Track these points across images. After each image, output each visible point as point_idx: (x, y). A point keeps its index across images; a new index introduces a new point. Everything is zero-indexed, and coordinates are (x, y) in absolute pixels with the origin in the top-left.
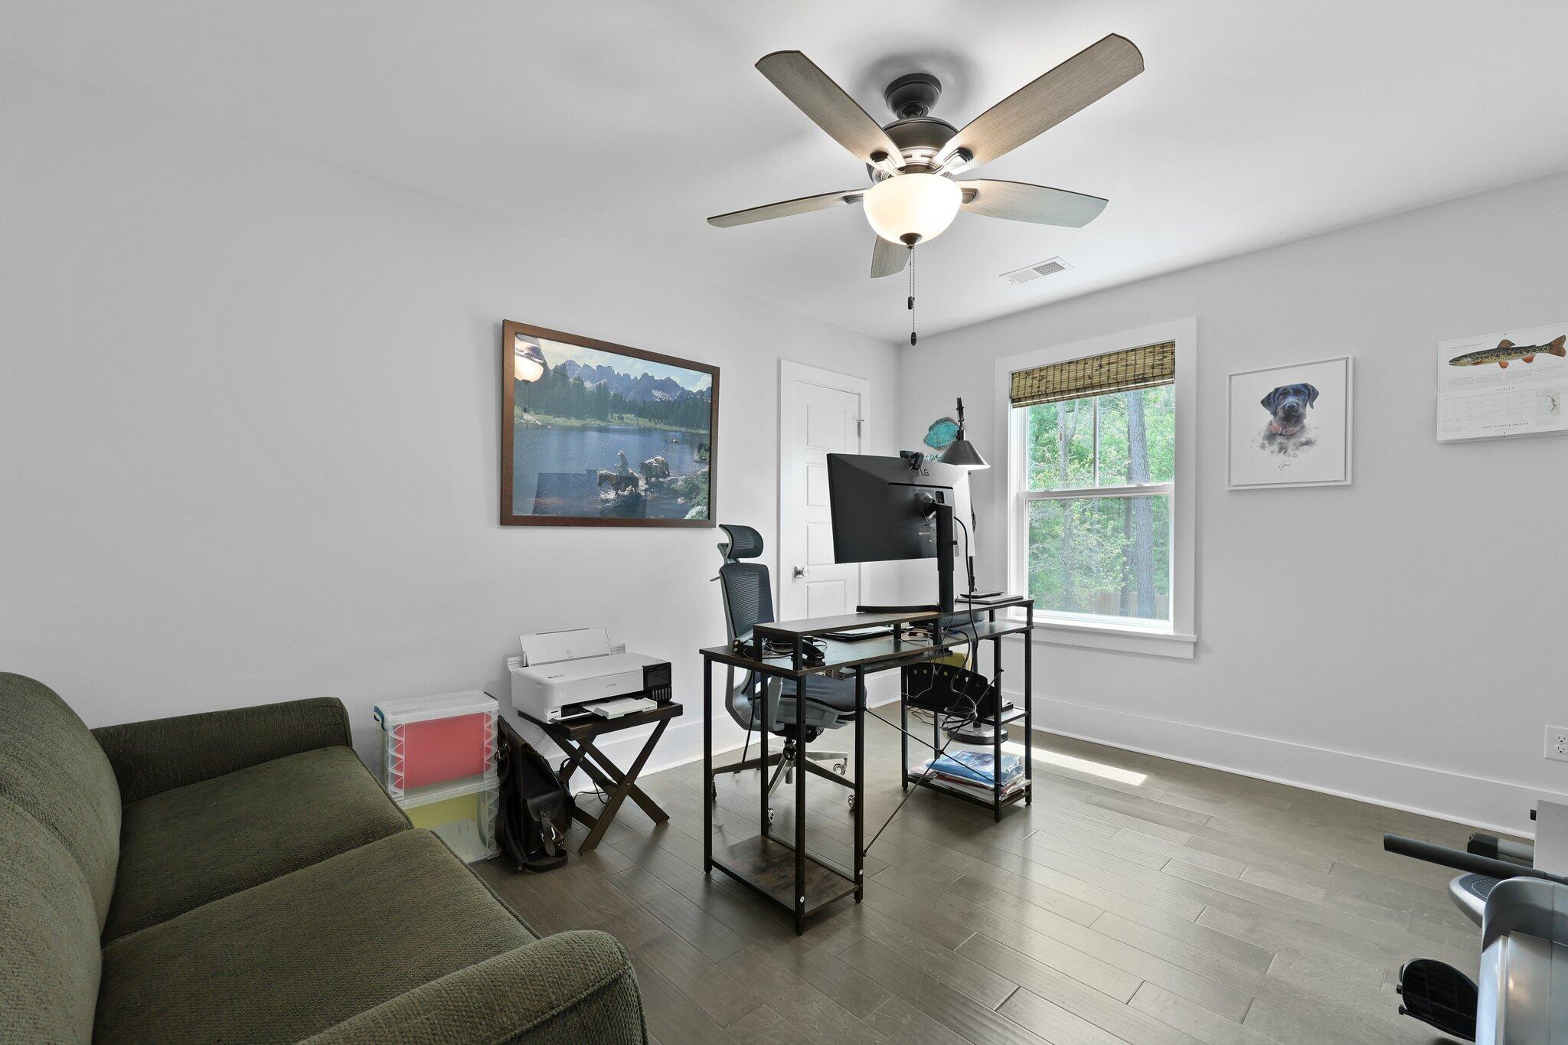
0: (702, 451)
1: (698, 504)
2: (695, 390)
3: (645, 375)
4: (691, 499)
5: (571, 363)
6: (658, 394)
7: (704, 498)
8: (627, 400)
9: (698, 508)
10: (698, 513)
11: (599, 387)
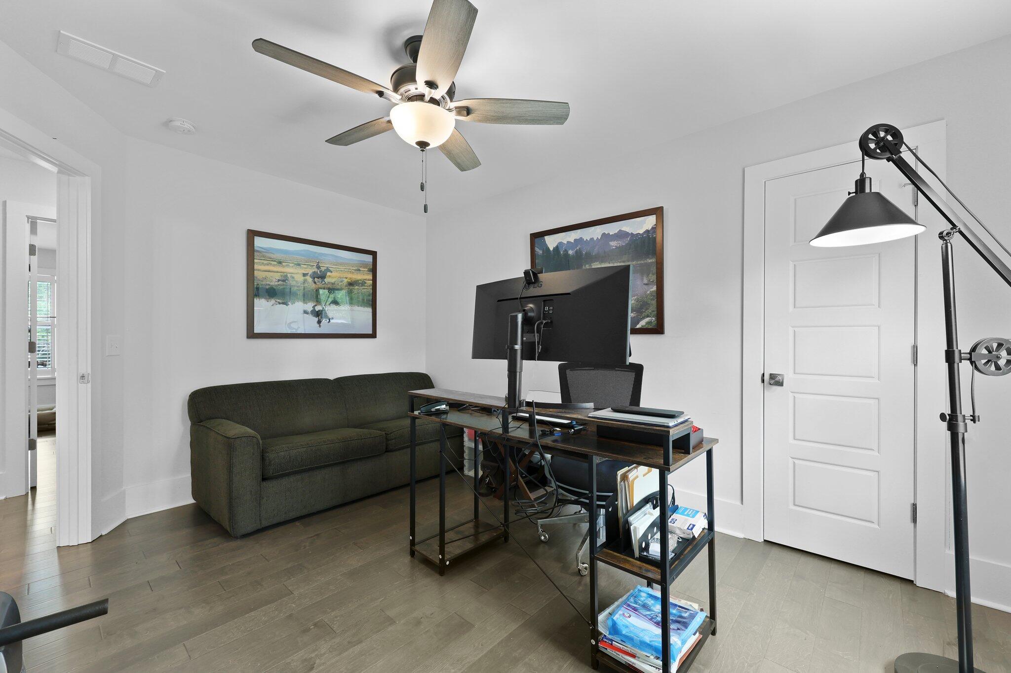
0: (650, 275)
1: (648, 316)
2: (641, 232)
3: (604, 234)
4: (642, 313)
5: (561, 243)
6: (614, 244)
7: (653, 311)
8: (594, 254)
9: (647, 319)
10: (648, 323)
11: (576, 252)
